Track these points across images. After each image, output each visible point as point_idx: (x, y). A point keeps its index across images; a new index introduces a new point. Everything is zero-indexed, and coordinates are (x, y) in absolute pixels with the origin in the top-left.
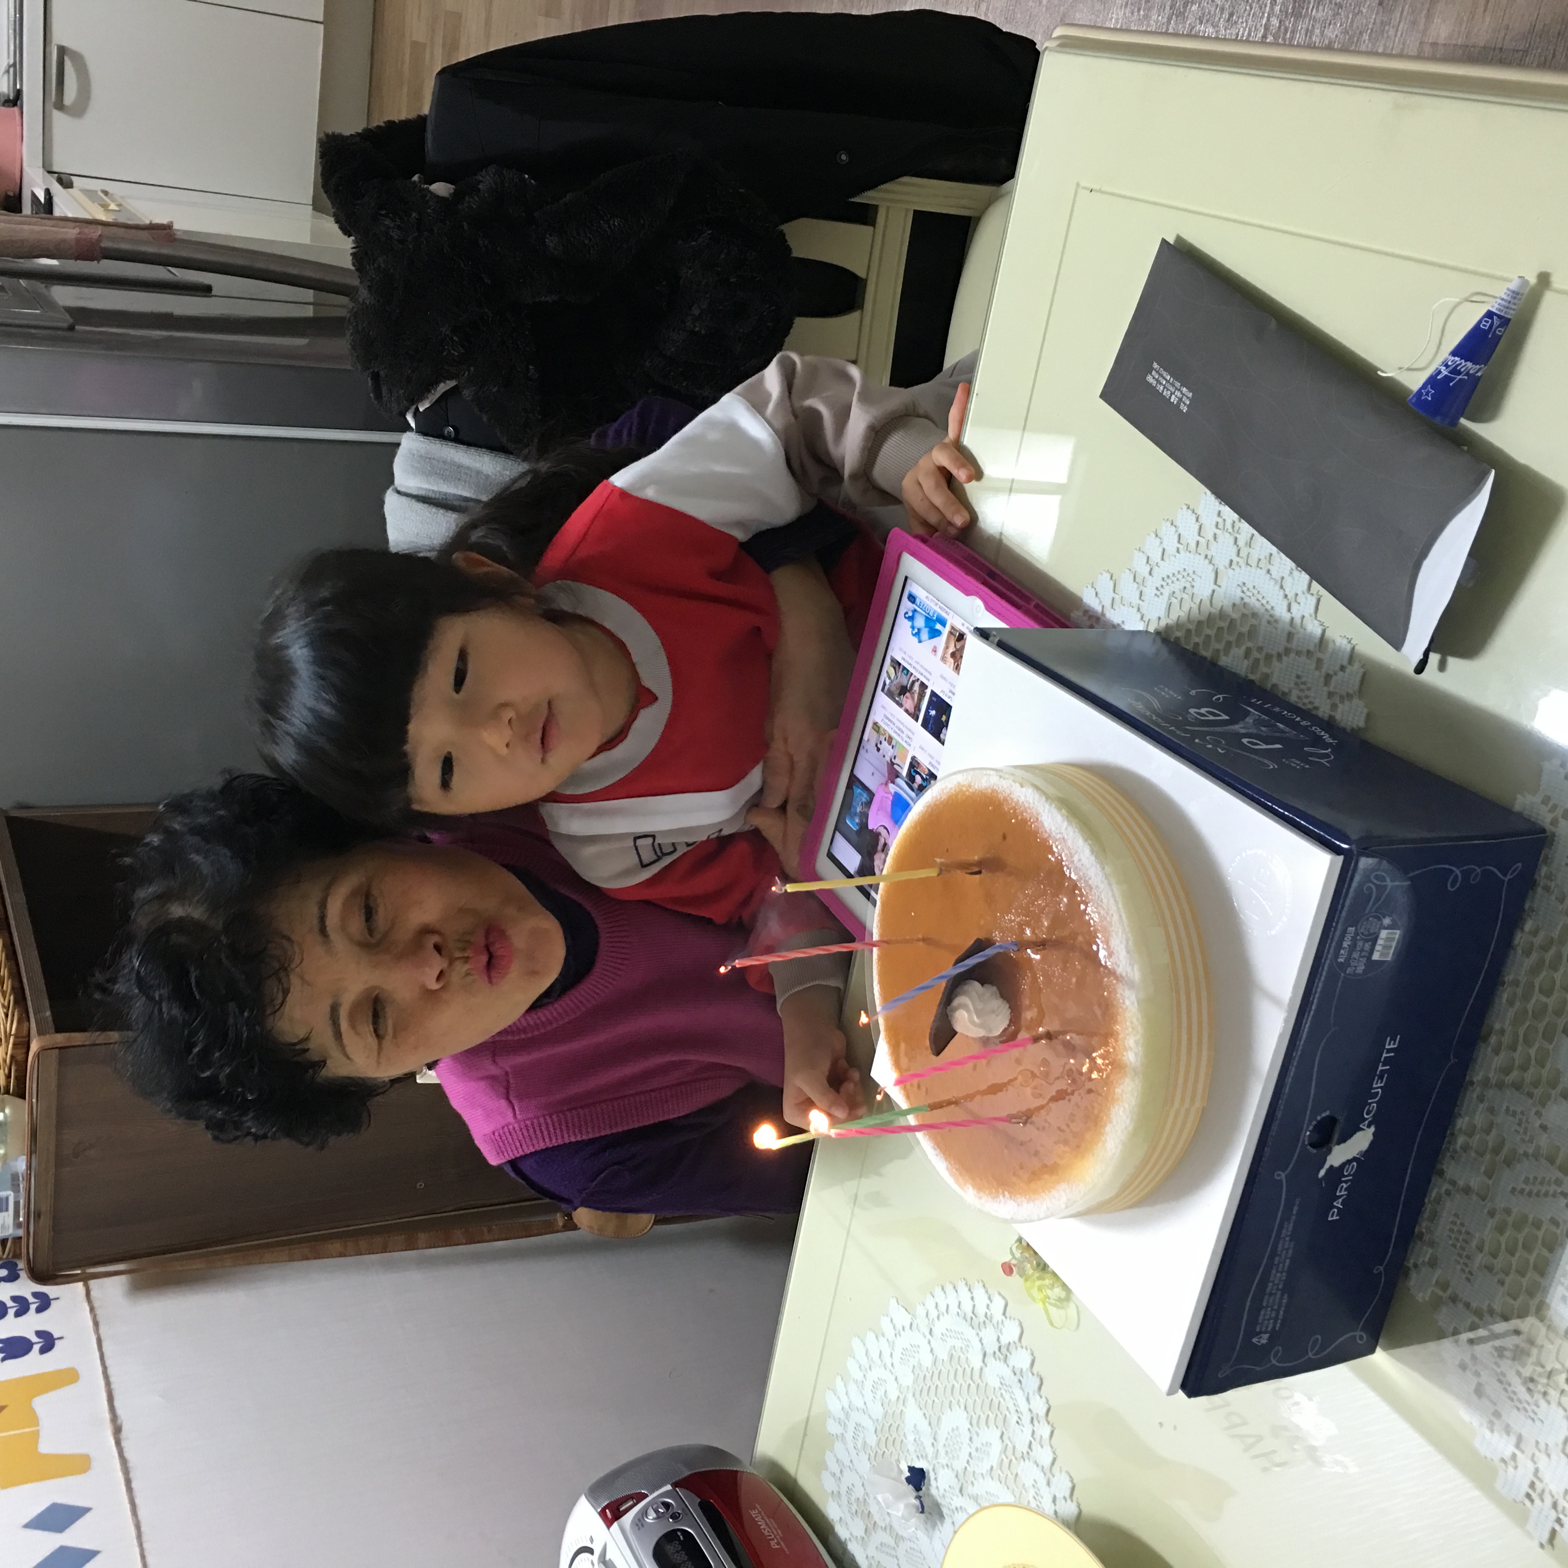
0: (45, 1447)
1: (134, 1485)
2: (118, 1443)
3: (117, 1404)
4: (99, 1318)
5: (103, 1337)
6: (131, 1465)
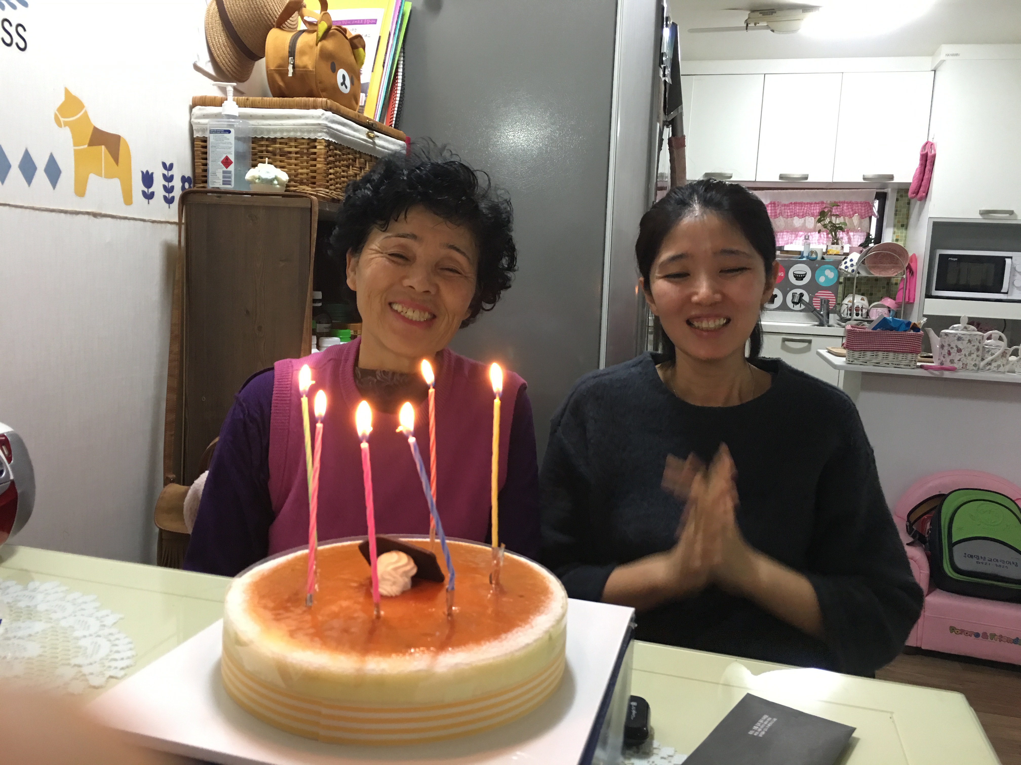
0: (92, 178)
1: (63, 215)
2: (88, 213)
3: (109, 219)
4: (155, 224)
5: (146, 223)
6: (74, 216)
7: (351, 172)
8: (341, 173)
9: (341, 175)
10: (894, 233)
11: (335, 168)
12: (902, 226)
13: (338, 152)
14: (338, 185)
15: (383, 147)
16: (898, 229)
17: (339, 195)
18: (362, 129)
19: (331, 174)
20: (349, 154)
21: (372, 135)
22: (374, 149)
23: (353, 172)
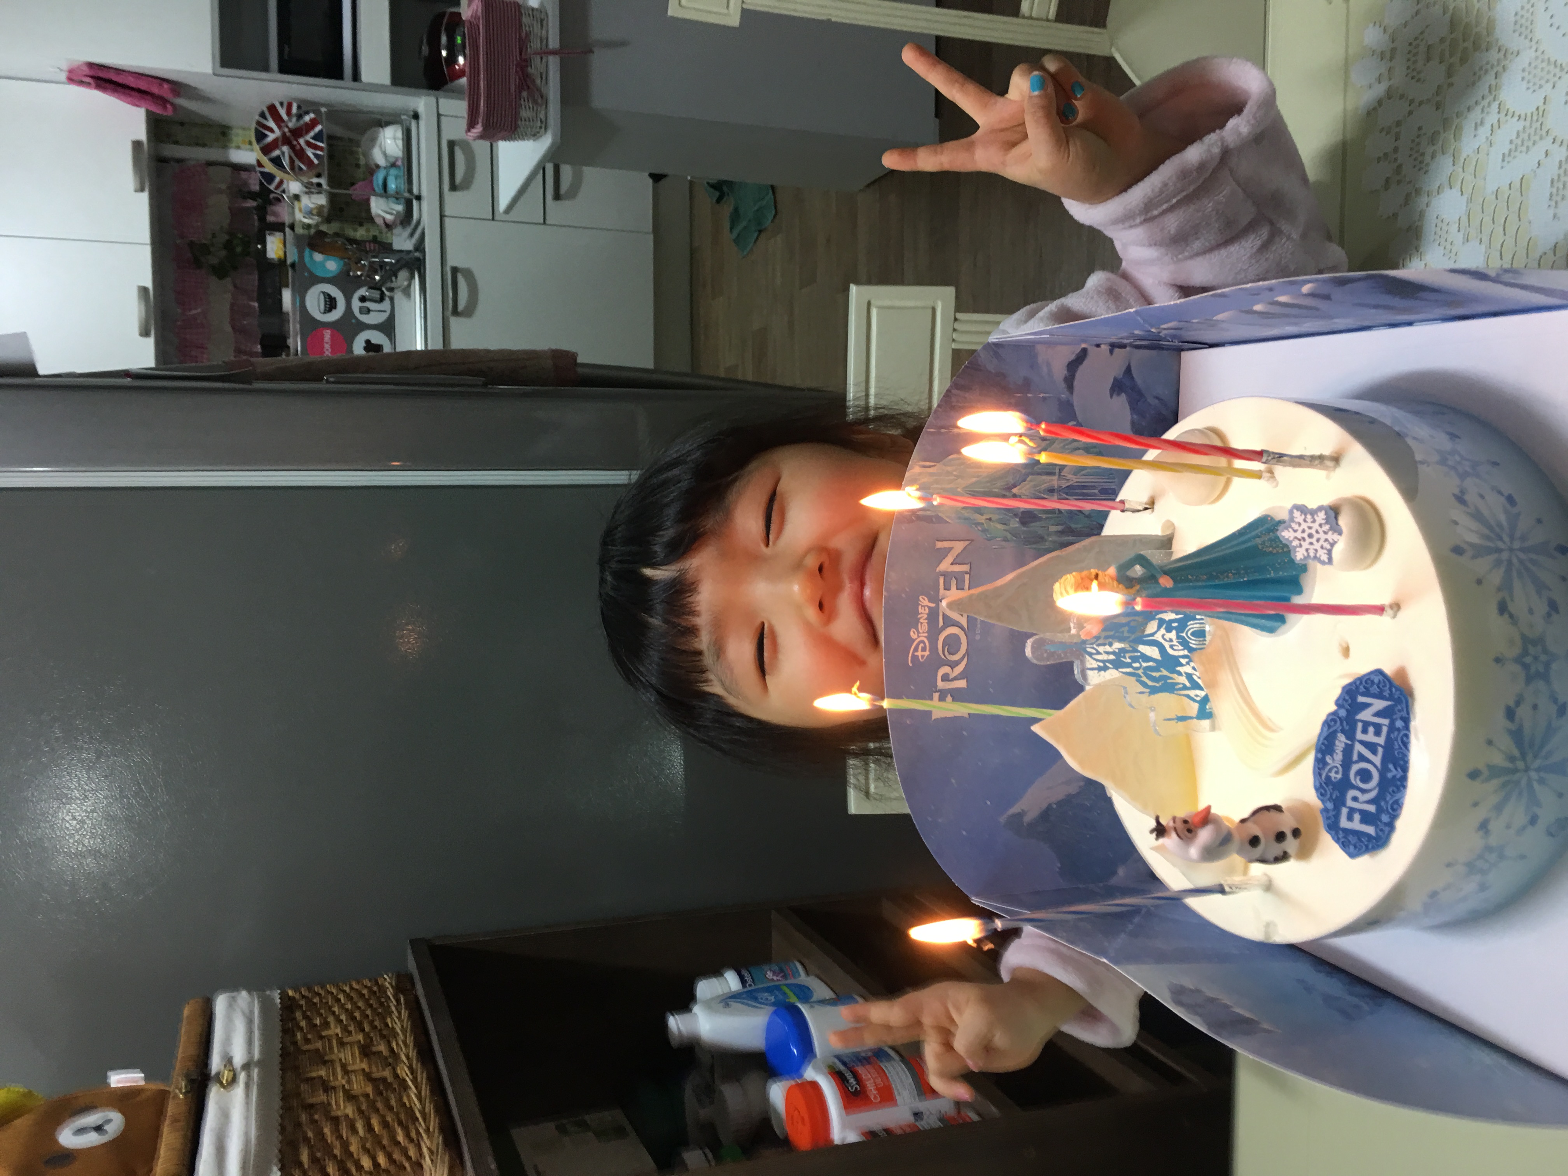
7: (350, 1111)
8: (361, 1138)
9: (368, 1136)
10: (238, 148)
11: (355, 1155)
12: (224, 134)
13: (305, 1158)
14: (400, 1138)
15: (250, 1042)
16: (230, 141)
17: (427, 1130)
18: (217, 1103)
19: (376, 1165)
20: (299, 1125)
21: (226, 1076)
22: (260, 1063)
23: (345, 1107)
